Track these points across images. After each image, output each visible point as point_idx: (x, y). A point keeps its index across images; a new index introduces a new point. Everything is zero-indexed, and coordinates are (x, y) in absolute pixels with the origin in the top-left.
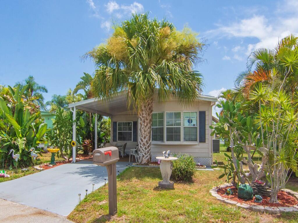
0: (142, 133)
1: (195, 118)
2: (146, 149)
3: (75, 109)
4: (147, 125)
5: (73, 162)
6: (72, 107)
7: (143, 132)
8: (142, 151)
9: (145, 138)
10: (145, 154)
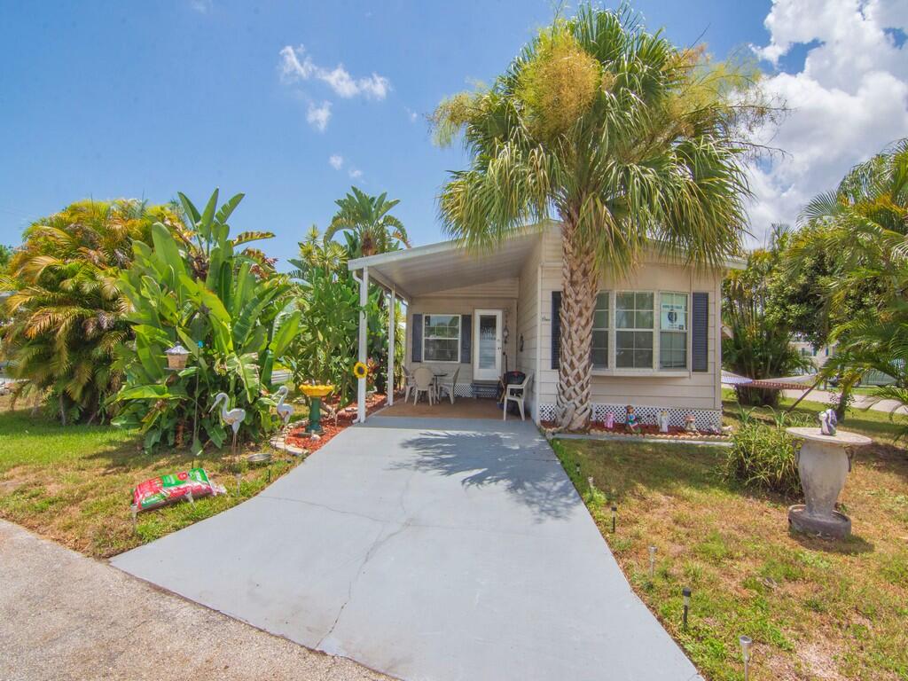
0: (572, 344)
1: (683, 311)
2: (582, 388)
3: (366, 275)
4: (587, 323)
5: (359, 422)
6: (358, 268)
7: (575, 343)
8: (573, 395)
9: (581, 357)
10: (581, 402)
